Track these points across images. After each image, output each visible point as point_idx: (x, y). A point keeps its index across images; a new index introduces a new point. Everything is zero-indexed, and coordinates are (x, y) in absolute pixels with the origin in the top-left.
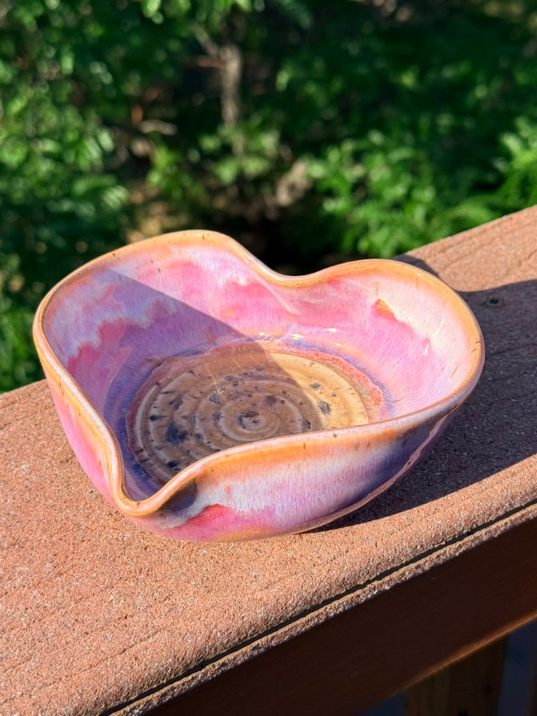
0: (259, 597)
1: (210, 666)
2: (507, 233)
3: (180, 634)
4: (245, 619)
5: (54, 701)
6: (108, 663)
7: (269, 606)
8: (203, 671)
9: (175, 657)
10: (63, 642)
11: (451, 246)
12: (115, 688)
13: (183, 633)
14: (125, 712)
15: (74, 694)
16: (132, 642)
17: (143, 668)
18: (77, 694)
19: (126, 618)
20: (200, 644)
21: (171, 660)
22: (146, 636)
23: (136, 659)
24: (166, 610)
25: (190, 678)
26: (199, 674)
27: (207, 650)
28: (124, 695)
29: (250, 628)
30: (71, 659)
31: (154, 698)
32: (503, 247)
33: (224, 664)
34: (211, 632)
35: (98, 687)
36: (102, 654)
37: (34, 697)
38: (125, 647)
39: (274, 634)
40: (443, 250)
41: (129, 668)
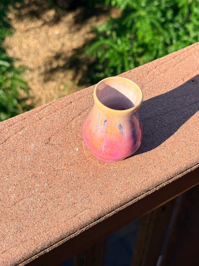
0: (118, 197)
1: (102, 218)
2: (197, 51)
3: (93, 210)
4: (114, 204)
5: (54, 234)
6: (71, 220)
7: (122, 200)
8: (99, 220)
9: (92, 217)
10: (55, 212)
11: (177, 56)
12: (73, 228)
13: (94, 209)
14: (75, 234)
15: (60, 231)
16: (78, 213)
17: (82, 221)
18: (61, 231)
19: (75, 204)
20: (100, 213)
21: (90, 218)
22: (82, 210)
23: (80, 218)
24: (88, 201)
25: (95, 222)
26: (98, 221)
27: (102, 214)
28: (75, 230)
29: (115, 206)
30: (58, 219)
31: (84, 229)
32: (195, 57)
33: (106, 217)
34: (103, 209)
35: (68, 228)
36: (68, 217)
37: (47, 232)
38: (75, 214)
39: (122, 207)
40: (174, 58)
41: (77, 222)
